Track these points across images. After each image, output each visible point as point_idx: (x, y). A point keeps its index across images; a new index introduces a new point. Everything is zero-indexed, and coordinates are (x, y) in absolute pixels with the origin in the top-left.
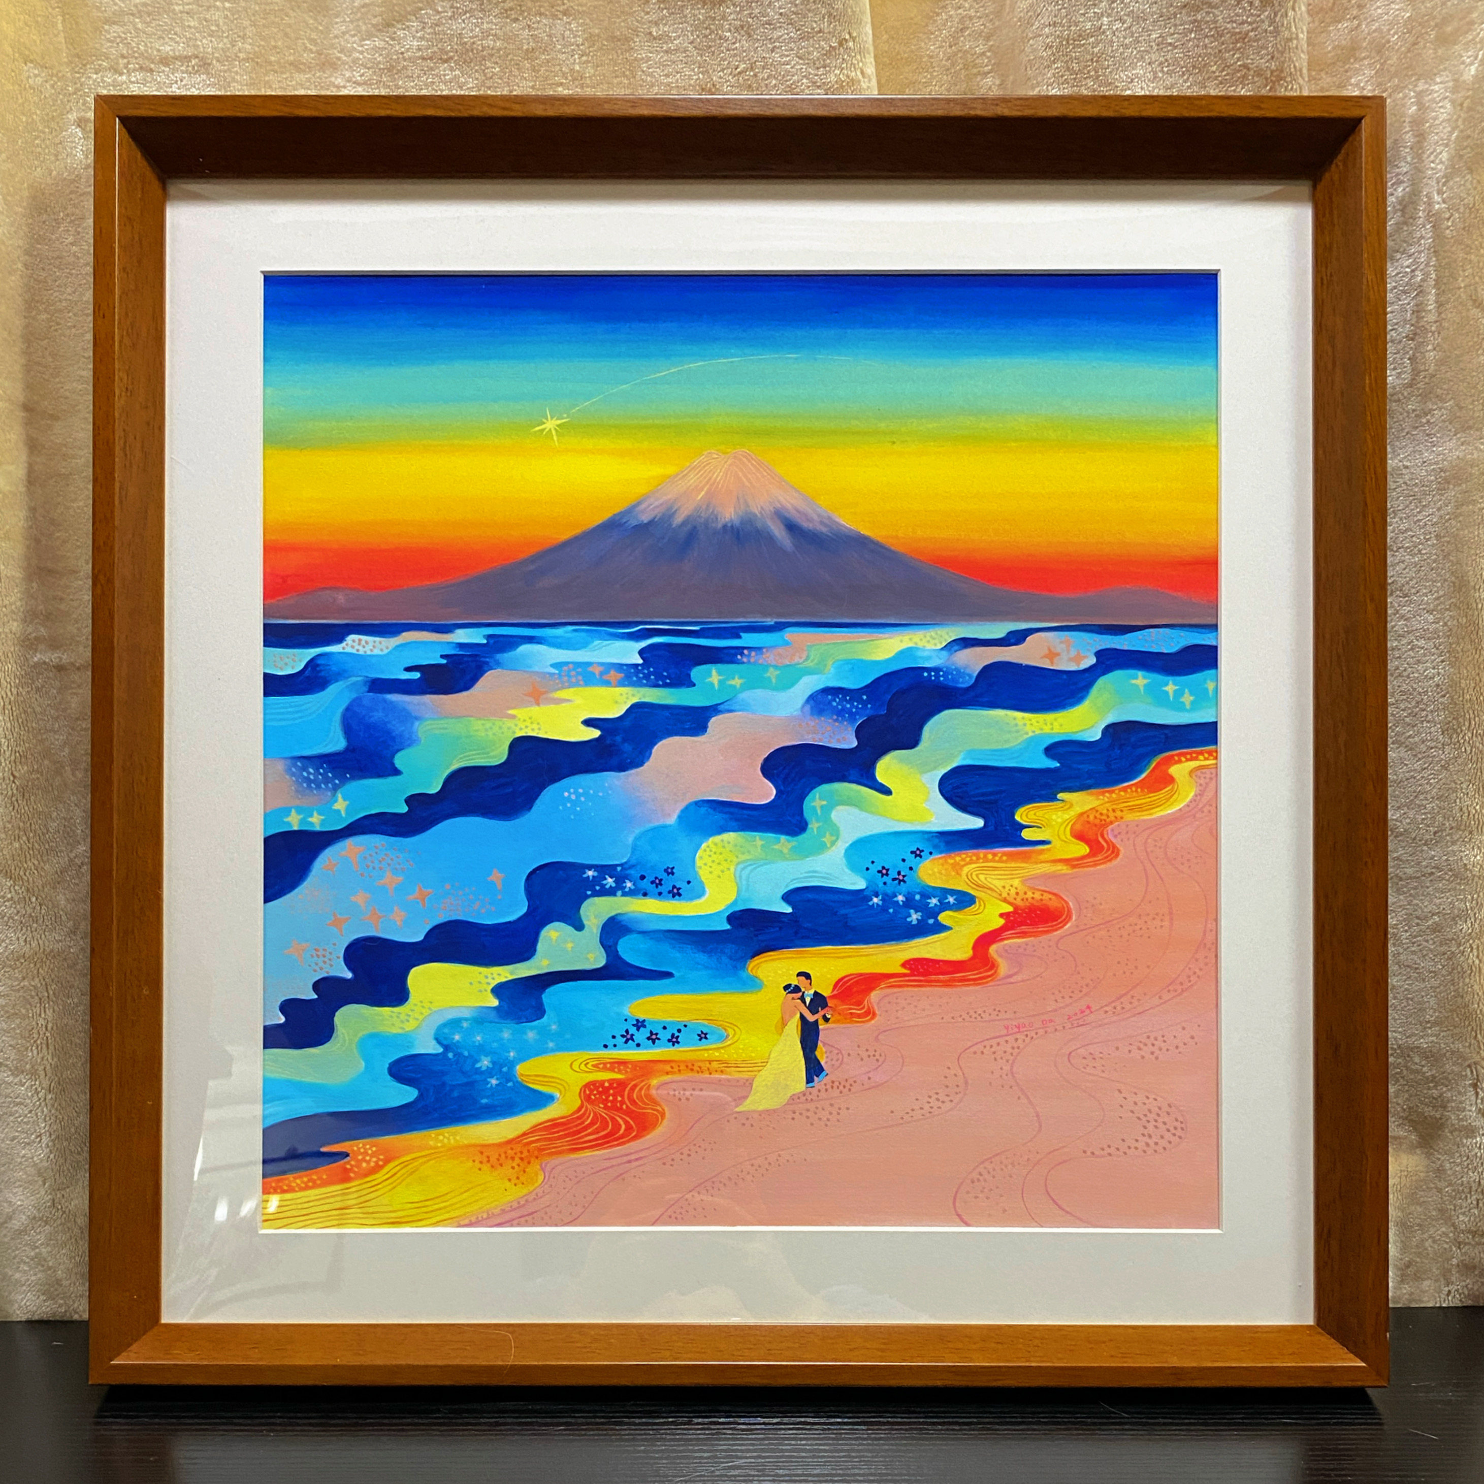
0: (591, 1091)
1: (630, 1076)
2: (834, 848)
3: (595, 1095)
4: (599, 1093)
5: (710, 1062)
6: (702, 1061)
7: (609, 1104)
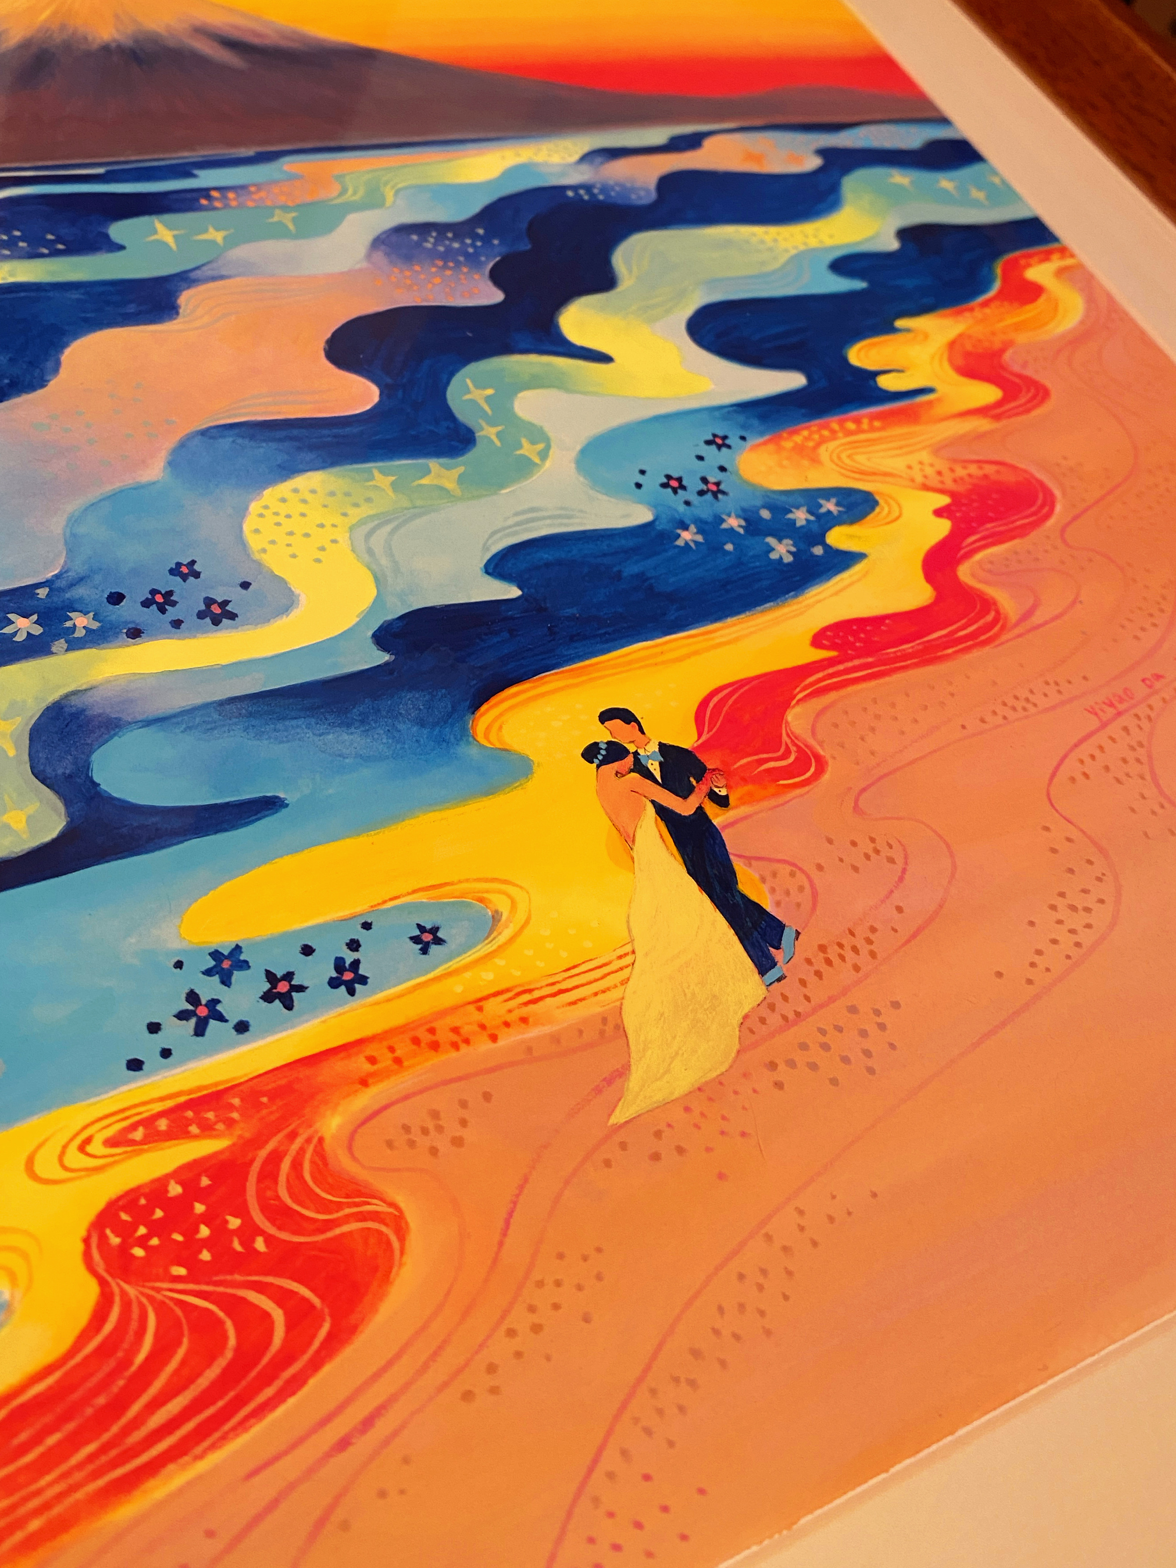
0: (125, 1231)
1: (244, 1130)
2: (548, 464)
3: (142, 1242)
4: (156, 1228)
5: (478, 1003)
6: (454, 1009)
7: (205, 1256)
